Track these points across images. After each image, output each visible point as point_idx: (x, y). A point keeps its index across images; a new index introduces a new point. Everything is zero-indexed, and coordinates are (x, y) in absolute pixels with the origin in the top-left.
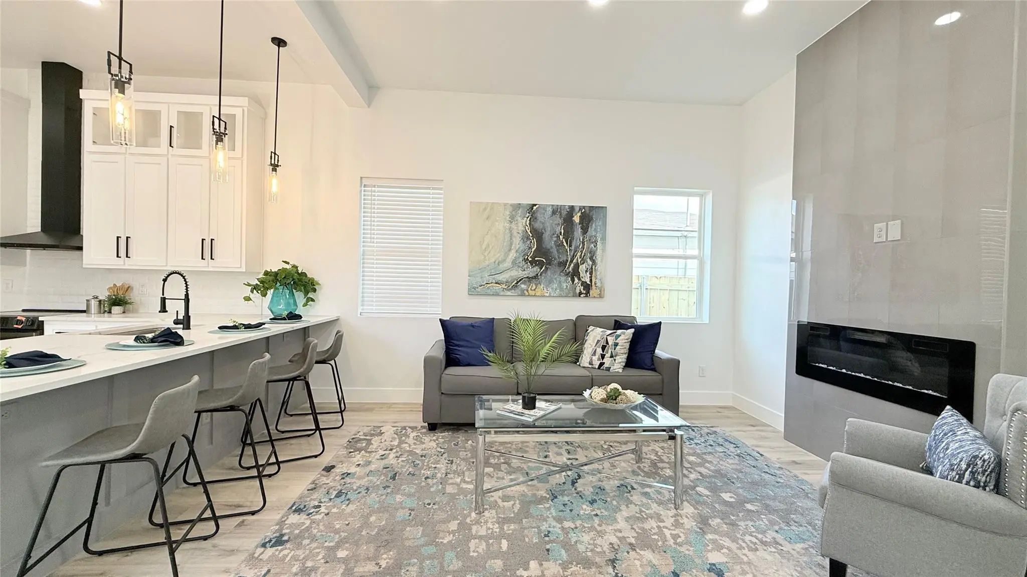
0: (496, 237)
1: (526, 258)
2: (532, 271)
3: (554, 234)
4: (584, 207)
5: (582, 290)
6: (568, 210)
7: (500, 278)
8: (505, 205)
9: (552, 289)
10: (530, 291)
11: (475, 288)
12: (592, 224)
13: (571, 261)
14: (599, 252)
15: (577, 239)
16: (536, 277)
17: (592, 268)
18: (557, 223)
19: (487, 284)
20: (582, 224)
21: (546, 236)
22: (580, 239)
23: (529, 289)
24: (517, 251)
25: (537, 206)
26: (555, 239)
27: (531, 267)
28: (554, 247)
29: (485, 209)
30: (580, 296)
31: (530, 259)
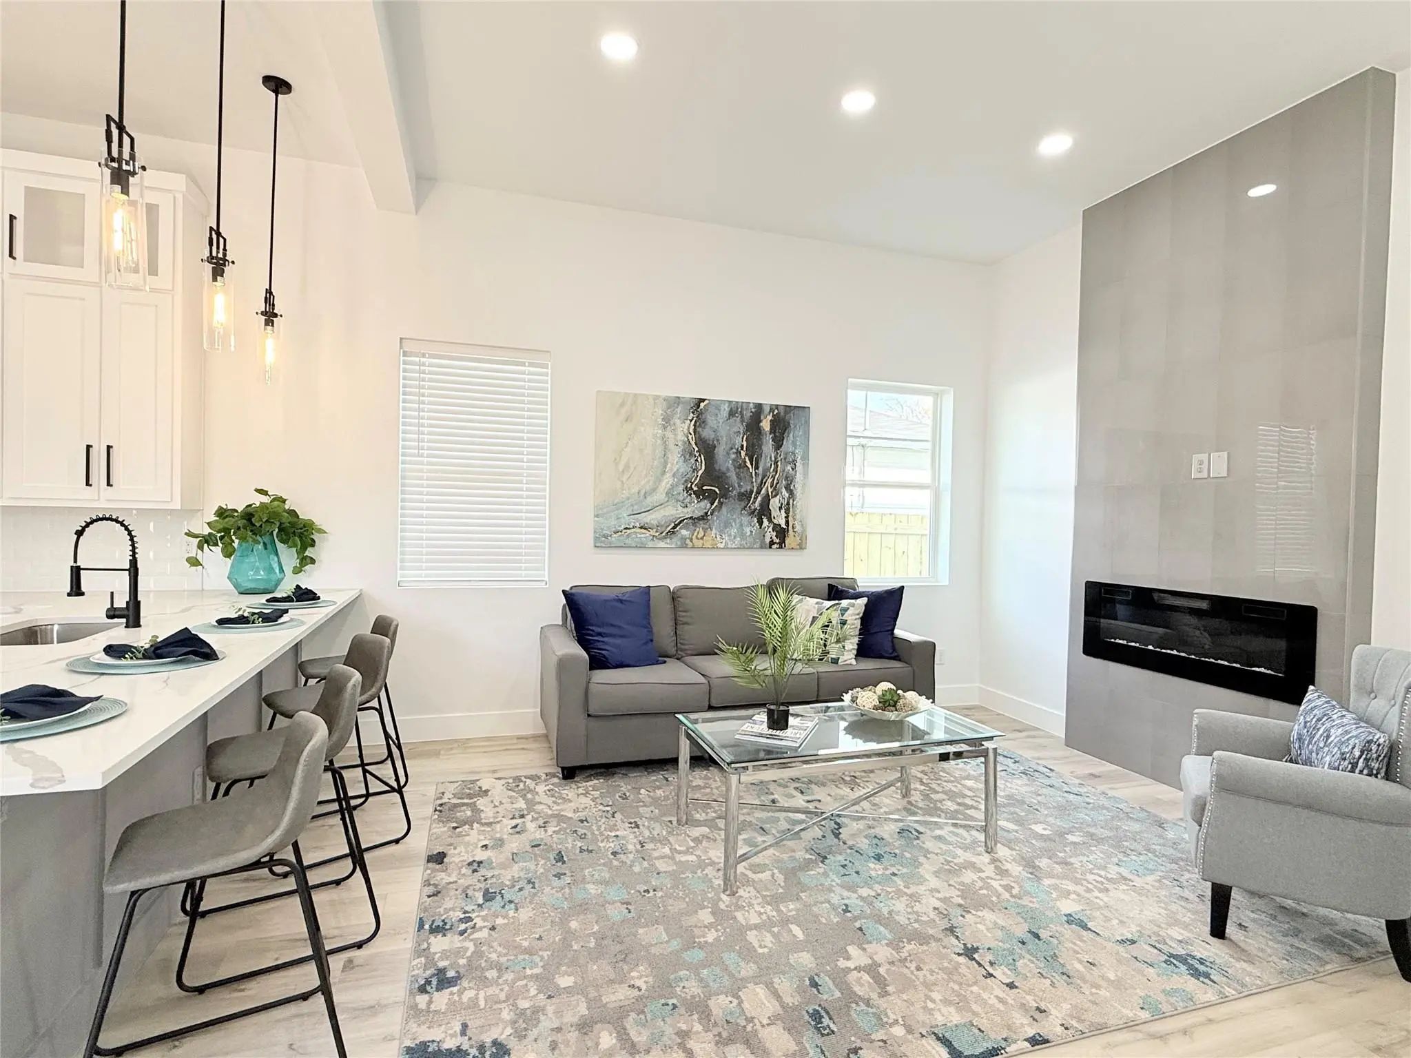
0: (641, 450)
1: (689, 486)
2: (698, 507)
3: (732, 449)
4: (777, 406)
5: (774, 538)
6: (753, 410)
7: (651, 518)
8: (656, 398)
9: (730, 536)
10: (695, 540)
11: (606, 537)
12: (789, 434)
13: (758, 492)
14: (799, 478)
15: (766, 457)
16: (704, 518)
17: (788, 504)
18: (736, 429)
19: (626, 528)
20: (774, 433)
21: (720, 451)
22: (771, 458)
23: (694, 537)
24: (674, 475)
25: (706, 402)
26: (733, 456)
27: (696, 502)
28: (732, 468)
29: (622, 405)
30: (770, 547)
31: (695, 489)
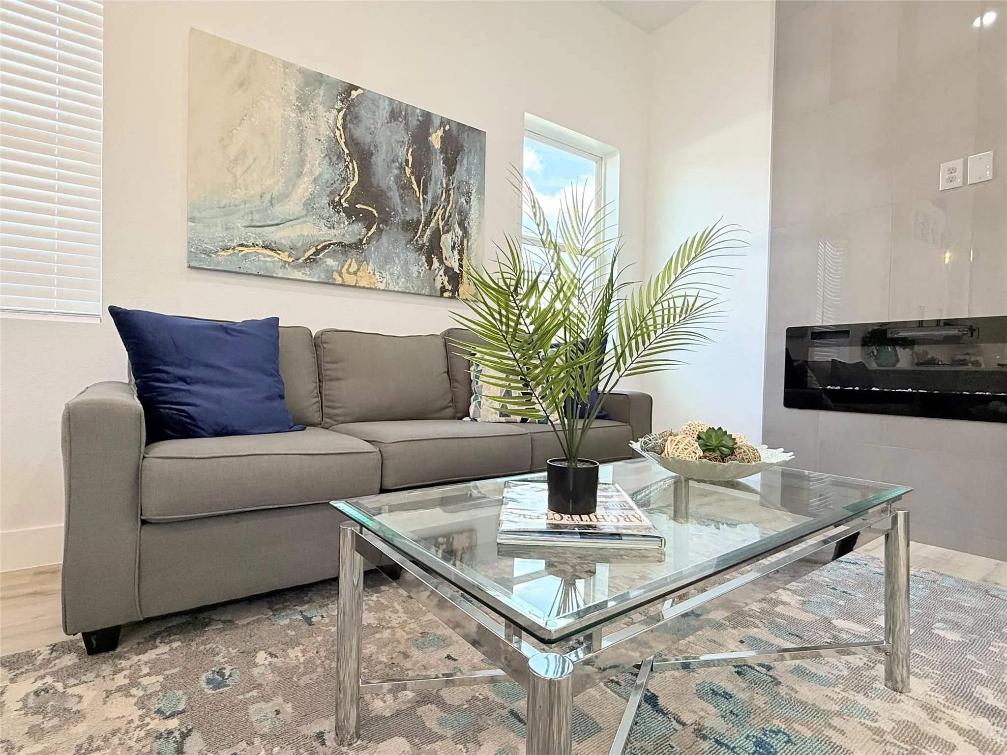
0: (264, 135)
1: (337, 199)
2: (351, 231)
3: (394, 162)
4: (449, 122)
5: (446, 283)
6: (420, 118)
7: (280, 235)
8: (286, 65)
9: (392, 274)
10: (346, 276)
11: (208, 253)
12: (463, 158)
13: (427, 224)
14: (473, 215)
15: (436, 182)
16: (357, 245)
17: (462, 242)
18: (398, 137)
19: (242, 245)
20: (446, 153)
21: (379, 161)
22: (442, 183)
23: (344, 270)
24: (315, 181)
25: (360, 91)
26: (396, 172)
27: (347, 223)
28: (394, 187)
29: (234, 60)
31: (345, 205)
